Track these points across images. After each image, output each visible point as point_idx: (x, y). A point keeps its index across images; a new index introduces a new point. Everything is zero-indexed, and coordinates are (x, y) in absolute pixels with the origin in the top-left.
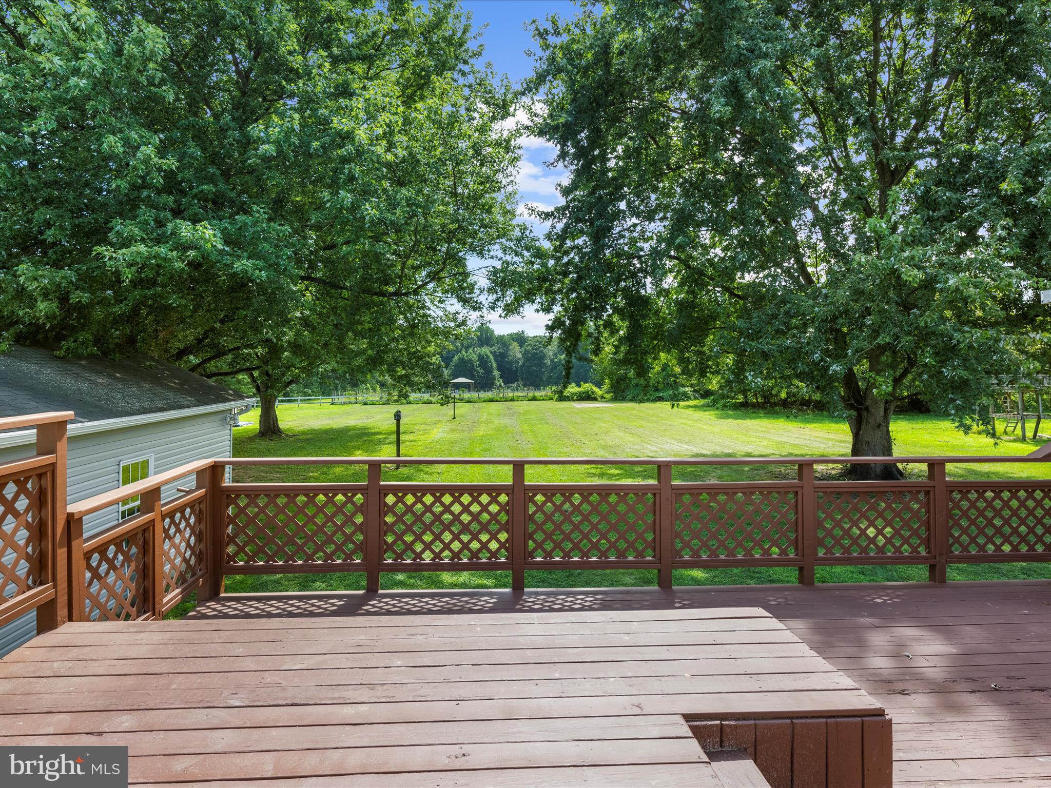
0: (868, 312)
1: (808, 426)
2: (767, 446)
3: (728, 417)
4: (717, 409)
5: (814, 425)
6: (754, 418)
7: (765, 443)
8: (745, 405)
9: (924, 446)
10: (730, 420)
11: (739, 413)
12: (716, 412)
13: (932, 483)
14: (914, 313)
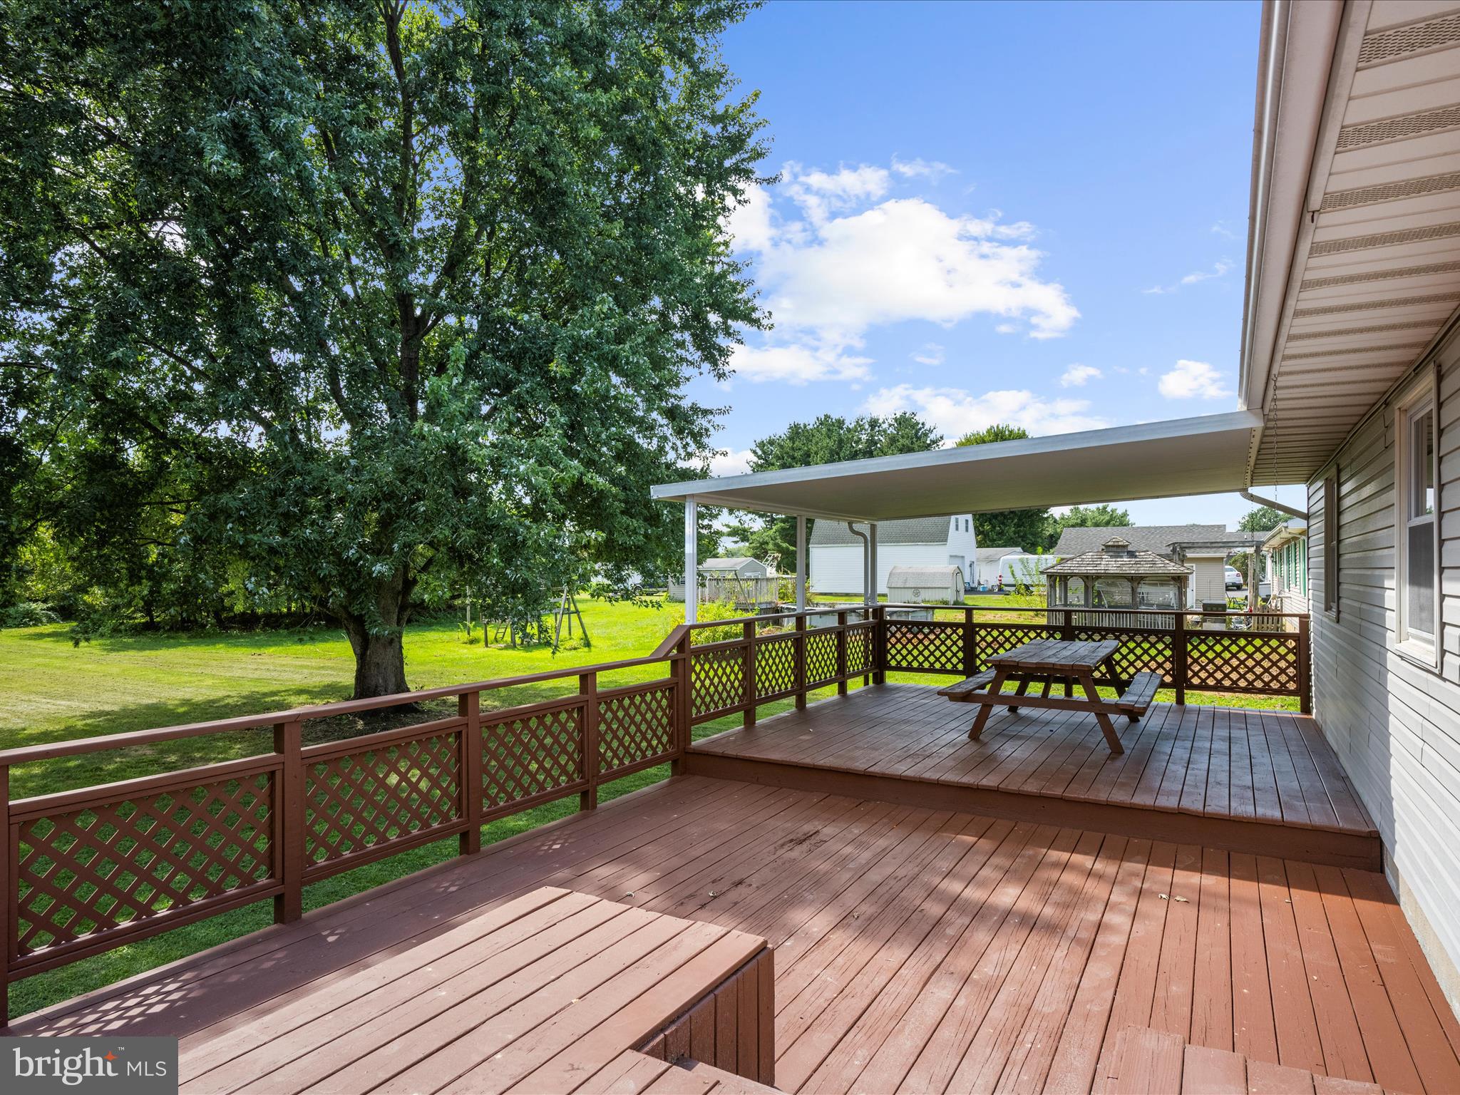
0: (419, 495)
1: (263, 650)
2: (213, 687)
3: (126, 647)
4: (102, 636)
5: (272, 649)
6: (174, 646)
7: (210, 682)
8: (150, 627)
9: (422, 664)
10: (131, 653)
11: (144, 640)
12: (101, 641)
13: (586, 697)
14: (472, 501)
